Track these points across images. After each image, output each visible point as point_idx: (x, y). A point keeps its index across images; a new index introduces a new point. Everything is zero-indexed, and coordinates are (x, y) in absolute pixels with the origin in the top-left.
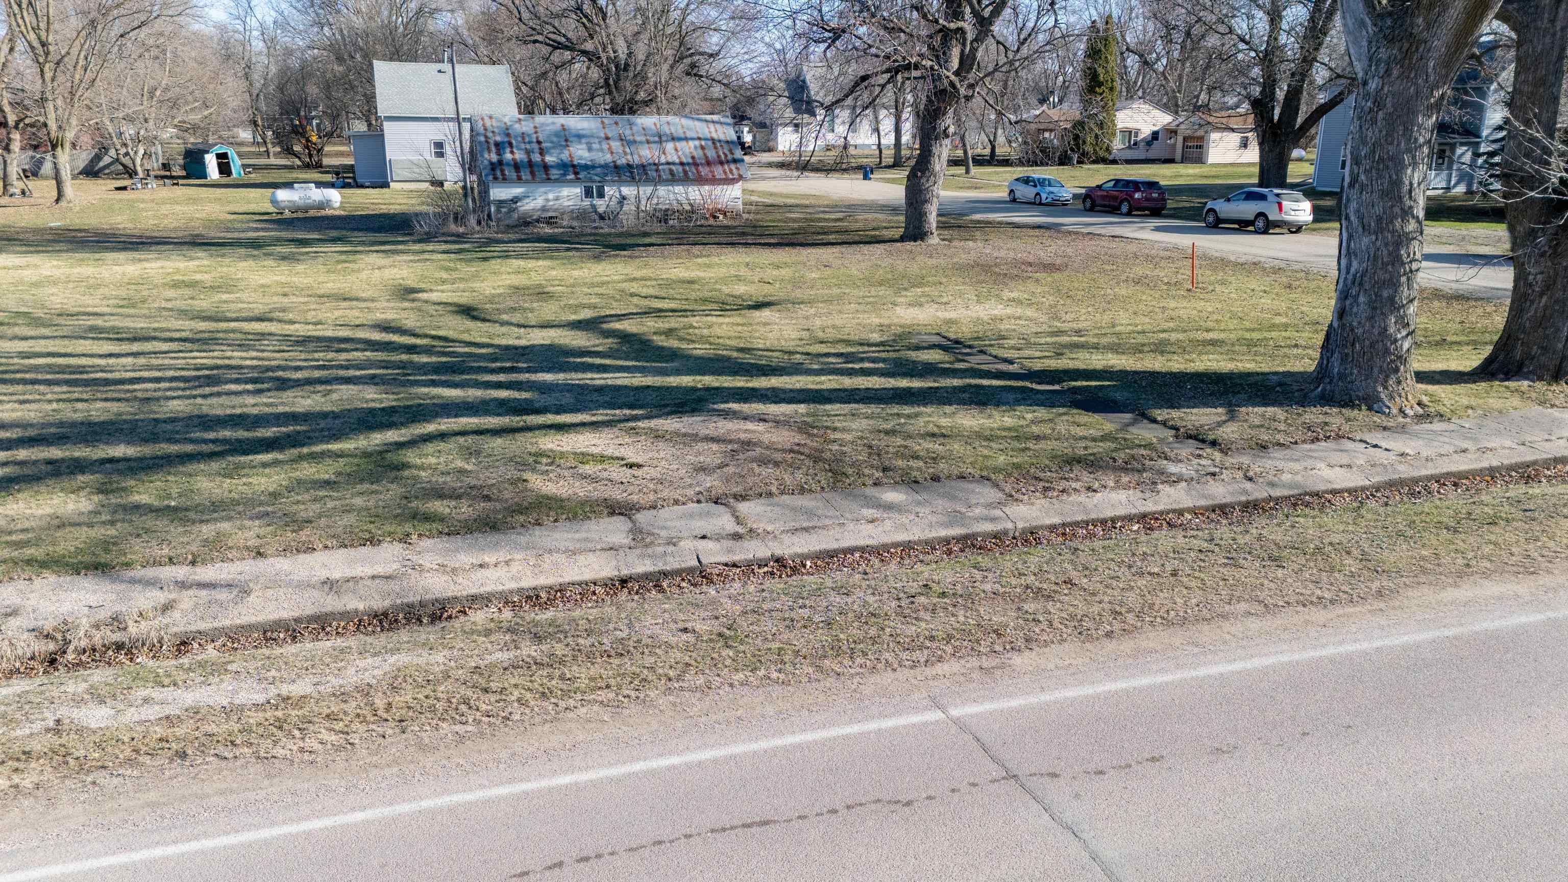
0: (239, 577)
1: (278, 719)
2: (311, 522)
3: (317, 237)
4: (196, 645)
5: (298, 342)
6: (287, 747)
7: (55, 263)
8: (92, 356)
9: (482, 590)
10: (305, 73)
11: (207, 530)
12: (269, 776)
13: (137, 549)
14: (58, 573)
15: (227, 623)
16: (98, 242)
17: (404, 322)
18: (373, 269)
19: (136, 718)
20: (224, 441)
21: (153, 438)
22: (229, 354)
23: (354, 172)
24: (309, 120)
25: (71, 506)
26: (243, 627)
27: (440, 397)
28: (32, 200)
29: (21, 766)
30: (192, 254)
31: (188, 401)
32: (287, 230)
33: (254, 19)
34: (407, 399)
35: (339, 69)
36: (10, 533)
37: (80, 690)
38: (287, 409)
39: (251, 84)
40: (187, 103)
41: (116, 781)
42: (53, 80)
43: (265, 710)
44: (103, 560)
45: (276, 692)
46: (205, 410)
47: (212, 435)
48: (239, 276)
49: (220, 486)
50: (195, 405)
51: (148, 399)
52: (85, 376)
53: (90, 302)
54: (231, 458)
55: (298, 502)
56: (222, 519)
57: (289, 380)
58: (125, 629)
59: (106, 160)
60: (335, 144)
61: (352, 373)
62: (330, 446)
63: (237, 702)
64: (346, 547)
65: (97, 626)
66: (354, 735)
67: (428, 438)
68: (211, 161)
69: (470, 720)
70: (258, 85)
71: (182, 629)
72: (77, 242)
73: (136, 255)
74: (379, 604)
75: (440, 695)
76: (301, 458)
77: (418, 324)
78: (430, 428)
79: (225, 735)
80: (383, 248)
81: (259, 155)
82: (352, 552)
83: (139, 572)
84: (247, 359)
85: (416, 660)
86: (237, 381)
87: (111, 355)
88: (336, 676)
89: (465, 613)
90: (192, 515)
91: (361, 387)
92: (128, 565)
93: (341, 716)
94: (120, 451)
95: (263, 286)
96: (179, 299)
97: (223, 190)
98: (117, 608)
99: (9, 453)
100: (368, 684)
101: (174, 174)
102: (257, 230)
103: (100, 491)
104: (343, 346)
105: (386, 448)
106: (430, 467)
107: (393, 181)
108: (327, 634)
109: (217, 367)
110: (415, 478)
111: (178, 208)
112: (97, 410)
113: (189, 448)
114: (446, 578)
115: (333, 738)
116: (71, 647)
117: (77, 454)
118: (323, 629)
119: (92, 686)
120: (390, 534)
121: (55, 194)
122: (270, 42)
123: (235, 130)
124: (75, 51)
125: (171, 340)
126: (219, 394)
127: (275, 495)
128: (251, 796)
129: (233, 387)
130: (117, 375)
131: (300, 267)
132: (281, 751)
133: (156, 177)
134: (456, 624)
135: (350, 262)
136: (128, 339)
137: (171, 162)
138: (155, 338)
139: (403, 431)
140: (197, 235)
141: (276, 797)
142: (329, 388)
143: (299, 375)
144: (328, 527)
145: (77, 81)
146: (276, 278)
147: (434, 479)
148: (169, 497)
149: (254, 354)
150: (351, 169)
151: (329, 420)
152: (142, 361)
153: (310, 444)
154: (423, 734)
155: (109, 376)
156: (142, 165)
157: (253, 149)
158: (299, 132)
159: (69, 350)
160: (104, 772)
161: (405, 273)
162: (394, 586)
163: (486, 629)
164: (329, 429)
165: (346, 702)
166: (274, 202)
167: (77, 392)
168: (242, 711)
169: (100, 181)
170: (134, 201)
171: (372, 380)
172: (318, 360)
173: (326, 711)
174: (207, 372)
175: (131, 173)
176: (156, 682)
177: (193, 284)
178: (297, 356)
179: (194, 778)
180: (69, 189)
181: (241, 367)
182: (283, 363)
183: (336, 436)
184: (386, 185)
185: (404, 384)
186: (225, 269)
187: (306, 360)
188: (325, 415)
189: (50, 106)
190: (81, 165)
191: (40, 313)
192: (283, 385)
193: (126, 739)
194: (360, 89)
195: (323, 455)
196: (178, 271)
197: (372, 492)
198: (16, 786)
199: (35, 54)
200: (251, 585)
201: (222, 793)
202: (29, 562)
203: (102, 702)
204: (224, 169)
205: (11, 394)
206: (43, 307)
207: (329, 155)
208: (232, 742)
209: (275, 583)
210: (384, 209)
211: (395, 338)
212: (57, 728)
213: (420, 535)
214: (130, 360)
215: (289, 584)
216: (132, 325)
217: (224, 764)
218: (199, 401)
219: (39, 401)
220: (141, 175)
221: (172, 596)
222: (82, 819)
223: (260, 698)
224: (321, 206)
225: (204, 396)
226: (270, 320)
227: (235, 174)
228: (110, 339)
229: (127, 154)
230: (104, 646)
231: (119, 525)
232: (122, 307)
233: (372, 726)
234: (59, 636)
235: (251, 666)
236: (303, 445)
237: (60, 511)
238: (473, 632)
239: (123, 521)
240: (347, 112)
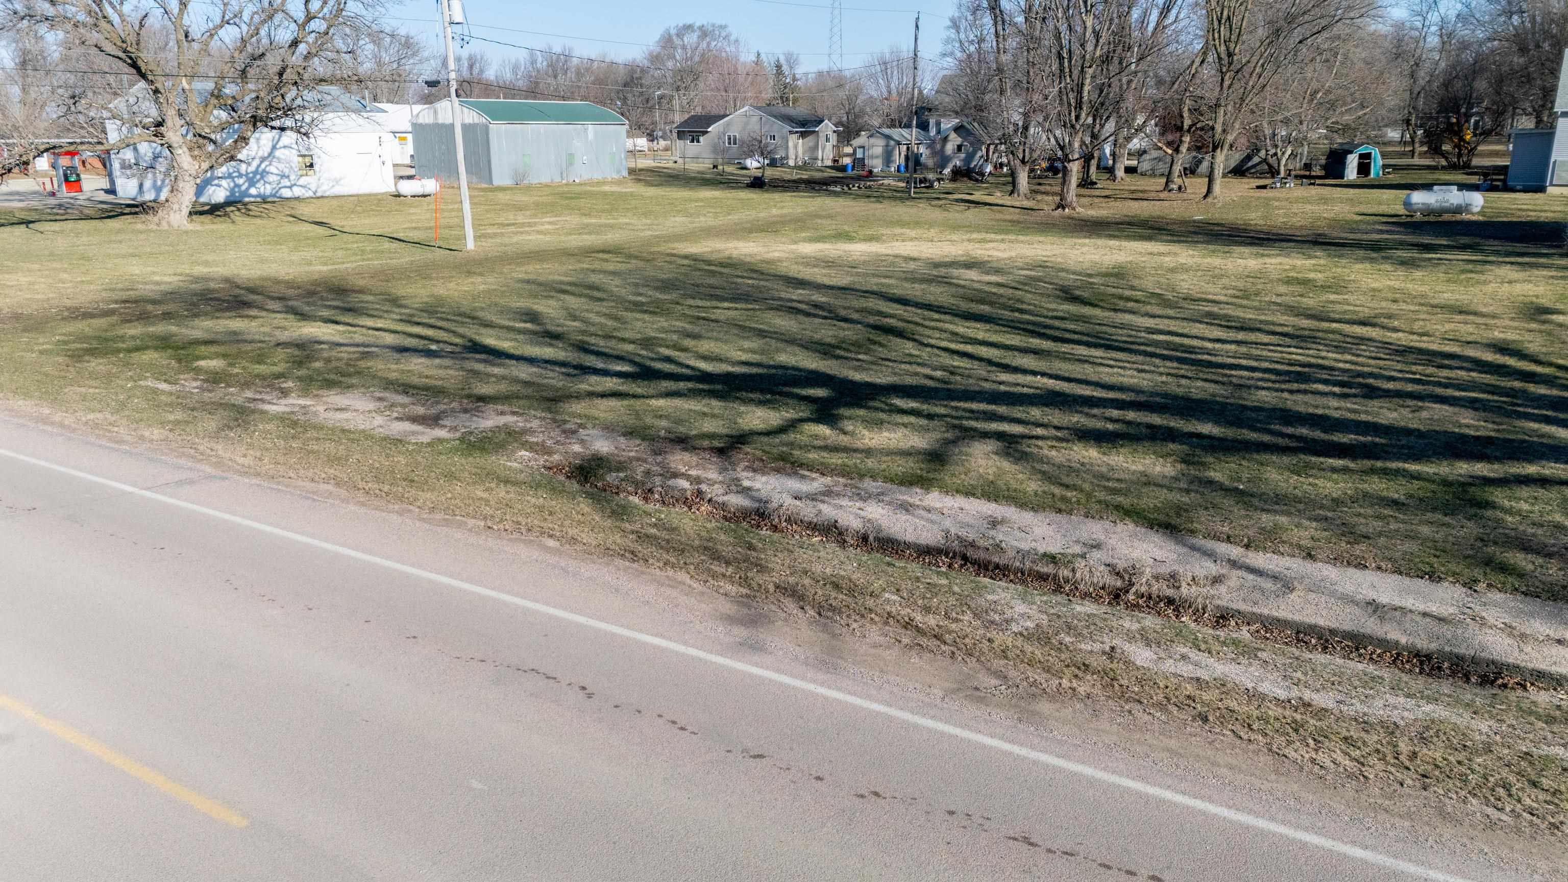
0: (1286, 572)
1: (1295, 721)
2: (1368, 538)
3: (1445, 243)
4: (1233, 623)
5: (1397, 351)
6: (1298, 752)
7: (1191, 252)
8: (1203, 339)
9: (1554, 669)
10: (1476, 69)
11: (1266, 519)
12: (1276, 772)
13: (1203, 520)
14: (1136, 523)
15: (1266, 612)
16: (1230, 236)
17: (1526, 345)
18: (1502, 282)
19: (1172, 670)
20: (1300, 438)
21: (1237, 422)
22: (1324, 354)
23: (1506, 174)
24: (1468, 116)
25: (1158, 469)
26: (1278, 621)
27: (1550, 437)
28: (1185, 195)
29: (1080, 674)
30: (1312, 253)
31: (1275, 394)
32: (1413, 233)
33: (1436, 14)
34: (1509, 432)
35: (1519, 60)
36: (1108, 480)
37: (1133, 628)
38: (1370, 418)
39: (1414, 82)
40: (1345, 104)
41: (1146, 718)
42: (1229, 87)
43: (1285, 708)
44: (1173, 522)
45: (1299, 694)
46: (1289, 405)
47: (1290, 430)
48: (1353, 277)
49: (1287, 481)
50: (1281, 398)
51: (1241, 385)
52: (1193, 356)
53: (1212, 290)
54: (1302, 456)
55: (1360, 515)
56: (1282, 513)
57: (1378, 389)
58: (1178, 588)
59: (1256, 160)
60: (1491, 143)
61: (1450, 392)
62: (1407, 466)
63: (1260, 689)
64: (1401, 573)
65: (1157, 578)
66: (1370, 770)
67: (1526, 481)
68: (1352, 161)
69: (1508, 809)
70: (1422, 82)
71: (1225, 604)
72: (1212, 235)
73: (1261, 250)
74: (1423, 644)
75: (1475, 766)
76: (1373, 471)
77: (1544, 350)
78: (1532, 469)
79: (1244, 716)
80: (1520, 260)
81: (1403, 155)
82: (1407, 581)
83: (1200, 541)
84: (1340, 361)
85: (1454, 719)
86: (1326, 382)
87: (1218, 341)
88: (1362, 702)
89: (1524, 688)
90: (1255, 501)
91: (1457, 409)
92: (1193, 532)
93: (1360, 744)
94: (1207, 428)
95: (1374, 290)
96: (1288, 294)
97: (1357, 191)
98: (1176, 567)
99: (1121, 412)
100: (1395, 723)
101: (1313, 174)
102: (1381, 232)
103: (1184, 461)
104: (1446, 362)
105: (1470, 480)
106: (1519, 512)
107: (1552, 185)
108: (1360, 655)
109: (1310, 365)
110: (1498, 521)
111: (1308, 207)
112: (1198, 388)
113: (1266, 438)
114: (1509, 641)
115: (1347, 762)
116: (1134, 589)
117: (1172, 424)
118: (1357, 649)
119: (1143, 629)
120: (1454, 574)
121: (1205, 190)
122: (1446, 36)
123: (1385, 129)
124: (1255, 59)
125: (1274, 333)
126: (1305, 392)
127: (1337, 502)
128: (1257, 783)
129: (1321, 387)
130: (1219, 360)
131: (1418, 274)
132: (1293, 753)
133: (1296, 177)
134: (1512, 696)
135: (1476, 272)
136: (1236, 328)
137: (1314, 162)
138: (1259, 330)
139: (1496, 466)
140: (1319, 235)
141: (1280, 795)
142: (1420, 404)
143: (1390, 386)
144: (1387, 548)
145: (1249, 88)
146: (1389, 283)
147: (1521, 528)
148: (1239, 480)
149: (1349, 357)
150: (1504, 170)
151: (1412, 438)
152: (1243, 349)
153: (1386, 459)
154: (1447, 800)
155: (1213, 359)
156: (1286, 165)
157: (1397, 149)
158: (1455, 131)
159: (1185, 331)
160: (1139, 707)
161: (1541, 289)
162: (1447, 631)
163: (1549, 715)
164: (1409, 448)
165: (1367, 732)
166: (1407, 204)
167: (1185, 370)
168: (1263, 699)
169: (1245, 180)
170: (1269, 199)
171: (1473, 404)
172: (1414, 373)
173: (1345, 733)
174: (1299, 369)
175: (1273, 172)
176: (1194, 644)
177: (1305, 282)
178: (1394, 367)
179: (1210, 743)
180: (1217, 188)
181: (1332, 369)
182: (1376, 370)
183: (1416, 457)
184: (1541, 189)
185: (1509, 414)
186: (1339, 270)
187: (1401, 371)
188: (1408, 432)
189: (1221, 111)
190: (1233, 164)
191: (1169, 295)
192: (1371, 393)
193: (1162, 685)
194: (1539, 82)
195: (1397, 472)
196: (1294, 268)
197: (1444, 524)
198: (1074, 690)
199: (1221, 65)
200: (1295, 583)
201: (1231, 768)
202: (1118, 507)
203: (1148, 645)
204: (1364, 168)
205: (1134, 363)
206: (1173, 290)
207: (1483, 155)
208: (1249, 726)
209: (1316, 588)
210: (1533, 216)
211: (1511, 362)
212: (1111, 653)
213: (1490, 586)
214: (1233, 347)
215: (1333, 594)
216: (1242, 315)
217: (1238, 742)
218: (1286, 395)
219: (1153, 372)
220: (1282, 174)
221: (1224, 571)
222: (1114, 738)
223: (1282, 694)
224: (1458, 210)
225: (1291, 392)
226: (1373, 325)
227: (1372, 175)
228: (1221, 326)
229: (1276, 154)
230: (1158, 597)
231: (1193, 494)
232: (1237, 297)
233: (1390, 768)
234: (1127, 577)
235: (1280, 660)
236: (1377, 459)
237: (1149, 471)
238: (1531, 713)
239: (1197, 492)
240: (1514, 108)
